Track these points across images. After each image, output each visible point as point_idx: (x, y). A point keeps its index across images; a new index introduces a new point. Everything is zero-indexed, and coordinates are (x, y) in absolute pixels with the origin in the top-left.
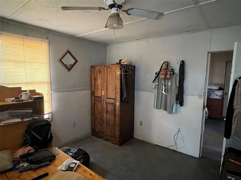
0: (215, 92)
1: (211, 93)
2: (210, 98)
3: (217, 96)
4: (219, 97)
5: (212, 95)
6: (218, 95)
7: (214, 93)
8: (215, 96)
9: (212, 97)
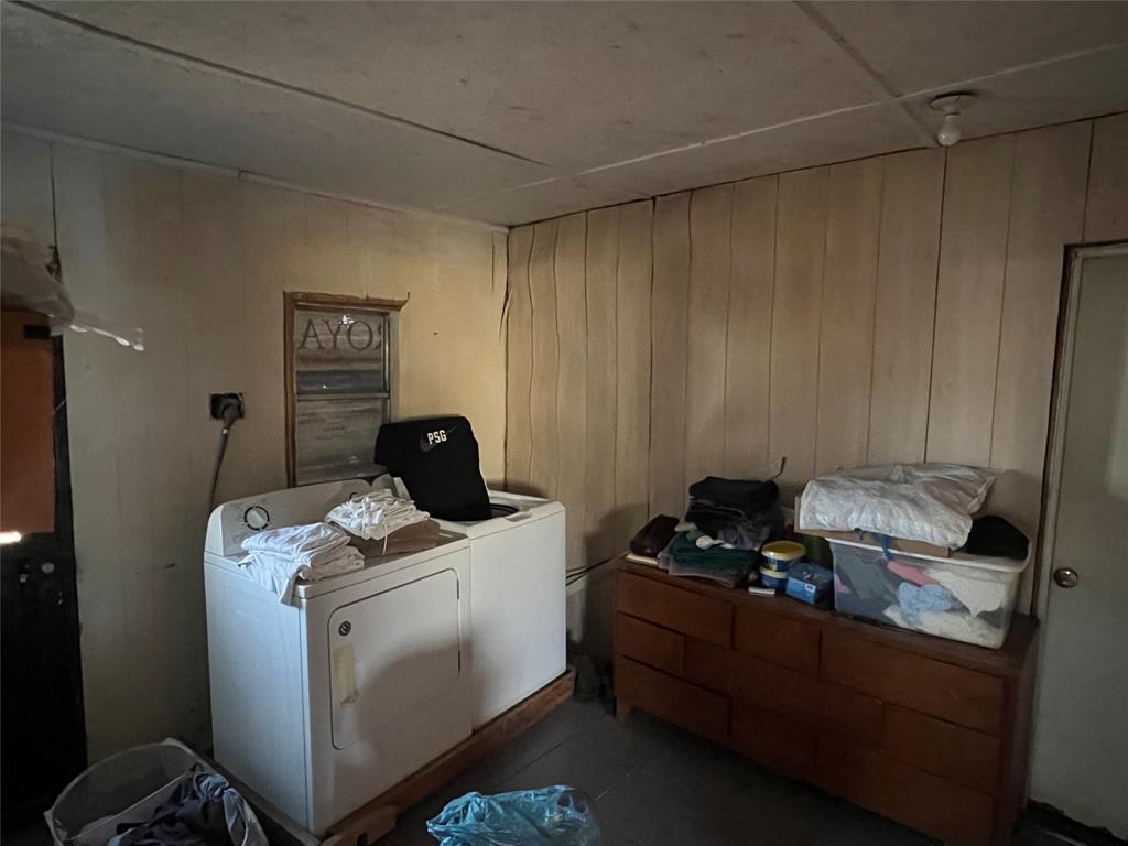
0: (934, 574)
1: (897, 580)
2: (891, 625)
3: (952, 610)
4: (979, 623)
5: (905, 591)
6: (964, 610)
7: (932, 581)
8: (932, 609)
9: (905, 616)
